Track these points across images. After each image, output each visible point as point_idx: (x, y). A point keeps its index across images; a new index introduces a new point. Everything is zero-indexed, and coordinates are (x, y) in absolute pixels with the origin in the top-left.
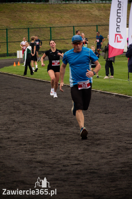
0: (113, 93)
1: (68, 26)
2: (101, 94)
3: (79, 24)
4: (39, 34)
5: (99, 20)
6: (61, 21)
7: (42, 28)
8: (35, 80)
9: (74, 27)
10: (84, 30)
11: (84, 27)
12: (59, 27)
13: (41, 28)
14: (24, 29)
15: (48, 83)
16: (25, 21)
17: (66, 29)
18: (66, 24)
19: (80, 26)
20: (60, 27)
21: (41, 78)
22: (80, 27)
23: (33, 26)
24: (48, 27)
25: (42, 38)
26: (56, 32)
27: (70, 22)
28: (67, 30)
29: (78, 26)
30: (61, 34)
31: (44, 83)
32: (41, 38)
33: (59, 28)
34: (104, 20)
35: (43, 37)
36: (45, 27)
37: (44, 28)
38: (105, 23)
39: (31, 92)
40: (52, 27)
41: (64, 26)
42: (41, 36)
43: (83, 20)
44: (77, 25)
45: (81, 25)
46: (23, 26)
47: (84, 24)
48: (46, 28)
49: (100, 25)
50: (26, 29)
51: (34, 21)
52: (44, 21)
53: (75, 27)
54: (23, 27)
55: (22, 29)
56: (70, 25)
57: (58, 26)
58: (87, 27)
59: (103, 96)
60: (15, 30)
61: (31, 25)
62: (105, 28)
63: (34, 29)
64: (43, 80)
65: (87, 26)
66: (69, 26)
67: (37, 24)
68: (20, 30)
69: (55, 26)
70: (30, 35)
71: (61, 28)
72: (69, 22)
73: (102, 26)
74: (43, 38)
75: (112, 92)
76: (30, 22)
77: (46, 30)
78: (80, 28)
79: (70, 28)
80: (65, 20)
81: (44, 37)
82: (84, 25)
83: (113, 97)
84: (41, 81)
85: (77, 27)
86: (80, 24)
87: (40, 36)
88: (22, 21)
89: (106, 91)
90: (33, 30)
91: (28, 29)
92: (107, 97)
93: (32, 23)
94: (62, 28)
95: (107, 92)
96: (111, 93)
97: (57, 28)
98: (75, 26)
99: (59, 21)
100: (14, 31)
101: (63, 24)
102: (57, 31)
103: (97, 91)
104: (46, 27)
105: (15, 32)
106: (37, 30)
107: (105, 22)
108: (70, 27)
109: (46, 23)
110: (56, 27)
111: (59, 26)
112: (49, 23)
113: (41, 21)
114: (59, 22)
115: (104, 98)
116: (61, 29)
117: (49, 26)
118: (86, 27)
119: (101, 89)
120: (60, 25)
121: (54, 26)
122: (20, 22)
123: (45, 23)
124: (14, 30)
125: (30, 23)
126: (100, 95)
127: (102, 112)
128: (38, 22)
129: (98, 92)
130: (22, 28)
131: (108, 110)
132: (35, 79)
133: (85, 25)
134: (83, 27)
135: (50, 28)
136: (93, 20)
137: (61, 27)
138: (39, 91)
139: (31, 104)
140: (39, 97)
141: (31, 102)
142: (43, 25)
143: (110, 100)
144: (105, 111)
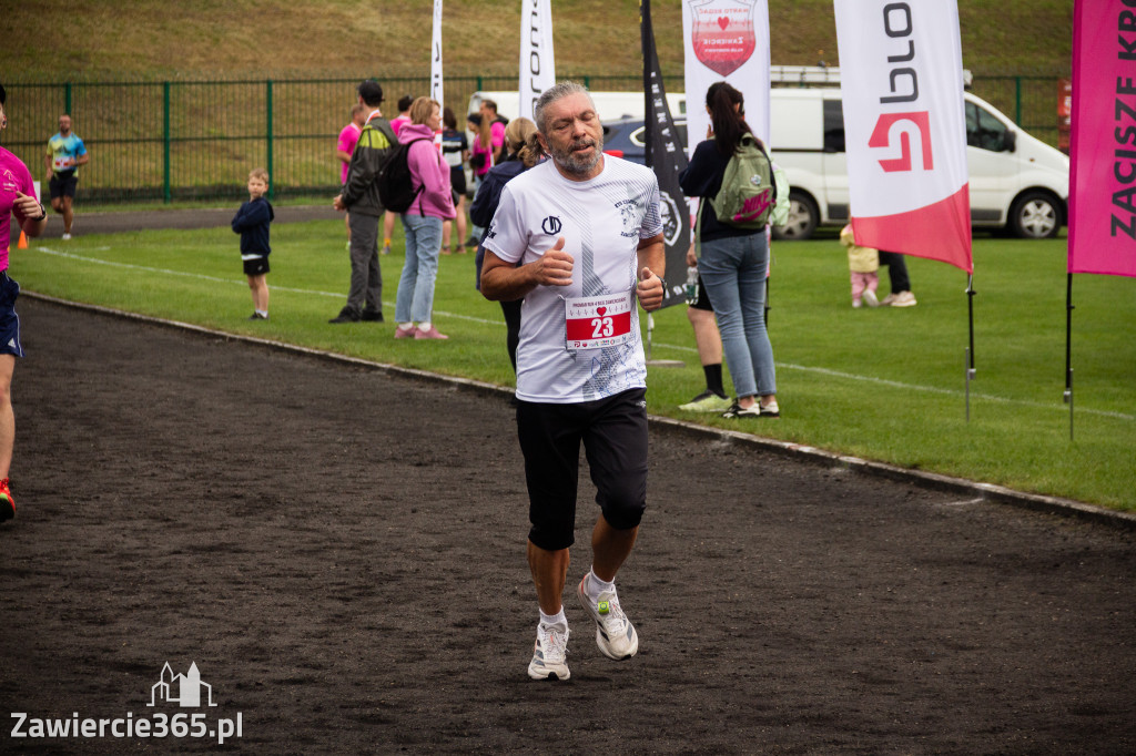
0: (449, 375)
1: (243, 78)
2: (393, 379)
3: (293, 73)
4: (112, 114)
5: (384, 55)
6: (214, 55)
7: (126, 84)
8: (94, 312)
9: (269, 83)
10: (315, 101)
11: (315, 86)
12: (202, 83)
13: (124, 88)
14: (46, 86)
16: (53, 53)
17: (233, 94)
18: (237, 73)
19: (299, 82)
20: (208, 83)
21: (122, 302)
22: (297, 86)
23: (88, 78)
24: (153, 80)
25: (126, 129)
26: (191, 105)
27: (255, 62)
28: (237, 97)
29: (290, 79)
30: (210, 117)
31: (134, 327)
32: (124, 132)
33: (206, 87)
34: (407, 56)
35: (129, 128)
36: (141, 80)
37: (135, 88)
38: (411, 71)
39: (80, 364)
40: (173, 83)
41: (224, 79)
42: (121, 119)
43: (311, 55)
44: (283, 78)
45: (303, 78)
46: (44, 74)
47: (315, 72)
48: (147, 87)
49: (387, 76)
50: (55, 90)
51: (95, 54)
52: (140, 56)
53: (274, 86)
54: (43, 80)
55: (38, 89)
56: (254, 77)
57: (200, 79)
58: (328, 85)
59: (404, 390)
61: (79, 70)
63: (94, 88)
64: (133, 315)
65: (330, 81)
66: (249, 79)
67: (107, 66)
69: (187, 79)
71: (211, 87)
72: (249, 61)
73: (394, 83)
74: (133, 131)
75: (443, 374)
76: (78, 57)
77: (144, 96)
78: (299, 91)
79: (255, 87)
80: (233, 54)
81: (136, 128)
82: (316, 77)
83: (449, 395)
84: (122, 318)
85: (284, 86)
86: (297, 71)
87: (118, 119)
88: (42, 54)
89: (419, 369)
90: (88, 93)
91: (67, 86)
92: (420, 393)
93: (86, 61)
94: (218, 86)
95: (419, 372)
96: (437, 376)
97: (194, 87)
98: (276, 82)
99: (204, 56)
101: (221, 71)
102: (194, 101)
103: (376, 368)
104: (148, 81)
106: (106, 94)
108: (252, 82)
109: (144, 64)
110: (190, 83)
111: (205, 80)
112: (158, 63)
113: (124, 56)
114: (203, 60)
115: (409, 398)
116: (212, 94)
117: (160, 77)
118: (324, 88)
119: (394, 359)
120: (206, 73)
121: (182, 80)
122: (30, 55)
123: (139, 65)
125: (75, 63)
126: (389, 384)
127: (401, 457)
128: (110, 57)
129: (379, 373)
130: (38, 83)
131: (429, 452)
132: (97, 307)
133: (321, 78)
134: (309, 86)
135: (166, 85)
136: (357, 55)
137: (214, 83)
138: (117, 362)
139: (82, 413)
140: (117, 385)
141: (80, 408)
142: (133, 73)
143: (435, 408)
144: (416, 455)
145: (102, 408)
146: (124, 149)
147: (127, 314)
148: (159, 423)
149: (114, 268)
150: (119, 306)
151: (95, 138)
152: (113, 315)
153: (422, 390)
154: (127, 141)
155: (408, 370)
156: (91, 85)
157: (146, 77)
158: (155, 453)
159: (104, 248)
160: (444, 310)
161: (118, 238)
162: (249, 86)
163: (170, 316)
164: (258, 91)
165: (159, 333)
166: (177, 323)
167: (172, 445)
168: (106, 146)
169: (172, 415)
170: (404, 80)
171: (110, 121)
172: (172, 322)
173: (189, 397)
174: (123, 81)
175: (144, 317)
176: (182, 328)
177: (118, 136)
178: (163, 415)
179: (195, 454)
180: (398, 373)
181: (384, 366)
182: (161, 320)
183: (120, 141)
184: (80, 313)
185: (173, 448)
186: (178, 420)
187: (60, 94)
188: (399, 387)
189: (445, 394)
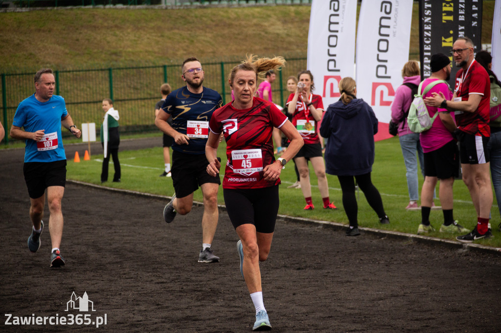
0: (318, 220)
1: (207, 62)
2: (287, 223)
4: (135, 84)
5: (285, 46)
6: (191, 50)
7: (143, 68)
8: (125, 193)
9: (222, 64)
13: (141, 70)
14: (98, 70)
15: (158, 201)
16: (102, 52)
21: (140, 187)
23: (121, 65)
24: (157, 65)
25: (144, 93)
27: (214, 52)
29: (233, 61)
31: (147, 201)
32: (142, 94)
34: (298, 46)
36: (151, 65)
37: (147, 69)
39: (115, 222)
40: (169, 66)
42: (141, 87)
43: (244, 47)
44: (230, 61)
46: (97, 64)
48: (154, 69)
49: (287, 58)
50: (103, 72)
51: (125, 52)
52: (150, 52)
53: (225, 66)
54: (96, 67)
55: (94, 72)
56: (214, 61)
59: (294, 229)
60: (76, 75)
61: (116, 61)
62: (299, 66)
63: (125, 70)
64: (146, 194)
66: (211, 62)
67: (132, 58)
68: (91, 75)
69: (176, 64)
70: (113, 86)
72: (210, 53)
73: (292, 62)
74: (148, 94)
75: (315, 219)
76: (115, 54)
77: (153, 74)
79: (214, 66)
80: (202, 49)
81: (149, 92)
83: (318, 231)
84: (140, 196)
85: (230, 65)
86: (237, 56)
87: (139, 87)
88: (95, 53)
89: (301, 217)
90: (122, 73)
91: (110, 70)
92: (302, 230)
93: (120, 56)
95: (302, 219)
96: (311, 221)
98: (226, 63)
99: (185, 50)
100: (75, 77)
104: (154, 65)
105: (76, 79)
106: (132, 73)
107: (298, 51)
108: (212, 64)
109: (152, 56)
110: (178, 66)
112: (160, 55)
113: (141, 52)
114: (185, 52)
115: (296, 233)
117: (161, 63)
119: (288, 212)
121: (173, 64)
122: (89, 54)
123: (150, 57)
124: (75, 73)
125: (114, 57)
126: (285, 226)
127: (289, 265)
128: (133, 53)
129: (280, 220)
130: (94, 68)
131: (305, 262)
132: (126, 191)
135: (164, 67)
136: (270, 46)
138: (136, 220)
140: (135, 232)
141: (114, 246)
142: (146, 62)
143: (310, 238)
144: (297, 264)
146: (143, 103)
147: (142, 194)
148: (157, 252)
149: (137, 169)
150: (138, 190)
151: (126, 98)
152: (135, 195)
153: (303, 228)
154: (144, 99)
155: (296, 218)
156: (123, 69)
157: (154, 63)
158: (153, 269)
159: (132, 158)
161: (140, 153)
162: (211, 66)
164: (216, 69)
167: (164, 264)
168: (133, 102)
169: (166, 248)
170: (296, 59)
171: (135, 88)
172: (167, 197)
173: (174, 238)
174: (141, 66)
175: (152, 195)
177: (139, 96)
178: (160, 248)
179: (176, 268)
180: (290, 220)
181: (283, 216)
182: (161, 196)
183: (141, 99)
184: (117, 194)
186: (168, 250)
187: (106, 74)
188: (291, 227)
189: (316, 230)
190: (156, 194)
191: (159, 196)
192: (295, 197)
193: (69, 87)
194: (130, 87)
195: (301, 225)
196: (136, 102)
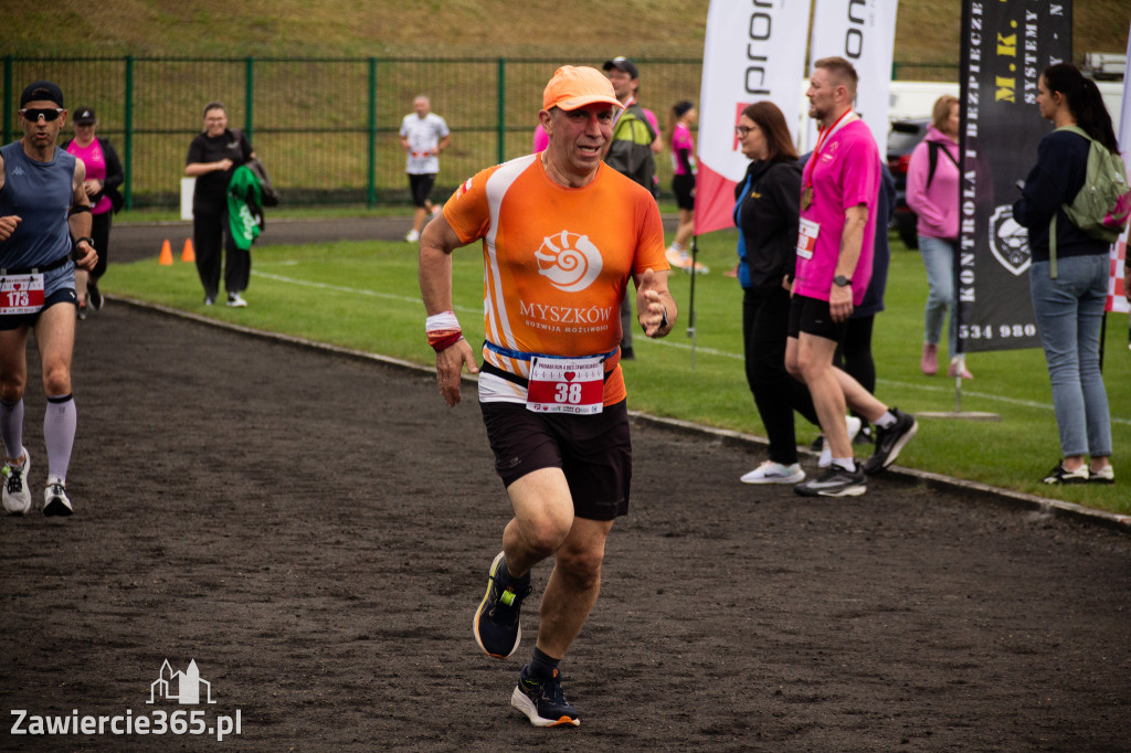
0: (712, 426)
1: (468, 55)
2: (642, 430)
3: (531, 50)
4: (304, 97)
5: (644, 30)
6: (432, 26)
7: (322, 60)
8: (274, 341)
9: (500, 62)
12: (417, 60)
13: (319, 64)
14: (222, 60)
16: (232, 20)
17: (456, 76)
18: (461, 48)
20: (425, 60)
21: (309, 330)
23: (274, 51)
24: (356, 55)
25: (321, 116)
26: (403, 87)
27: (483, 35)
28: (460, 78)
29: (528, 57)
31: (324, 360)
32: (318, 120)
33: (422, 64)
34: (673, 32)
35: (325, 114)
36: (341, 55)
37: (333, 65)
38: (678, 51)
39: (253, 404)
40: (381, 60)
41: (446, 56)
42: (316, 104)
43: (553, 28)
44: (519, 56)
46: (219, 46)
47: (560, 50)
48: (349, 64)
49: (648, 58)
50: (234, 66)
51: (285, 22)
52: (339, 25)
53: (507, 66)
54: (218, 53)
55: (212, 64)
56: (482, 54)
57: (415, 55)
59: (656, 444)
60: (173, 68)
61: (263, 41)
63: (282, 64)
64: (323, 345)
66: (476, 56)
67: (299, 37)
68: (205, 70)
69: (399, 55)
70: (254, 97)
71: (429, 65)
72: (476, 35)
73: (657, 65)
74: (331, 119)
75: (705, 425)
76: (262, 25)
77: (344, 75)
78: (539, 72)
79: (483, 67)
80: (456, 26)
81: (334, 115)
83: (712, 451)
84: (308, 349)
85: (519, 66)
86: (536, 47)
87: (311, 102)
88: (217, 21)
89: (675, 418)
90: (275, 70)
91: (248, 61)
92: (675, 447)
93: (272, 31)
94: (437, 64)
95: (674, 422)
96: (697, 427)
97: (406, 64)
98: (511, 60)
99: (420, 26)
100: (169, 71)
101: (441, 45)
102: (407, 83)
104: (350, 56)
105: (171, 78)
106: (297, 72)
108: (479, 61)
109: (345, 35)
110: (402, 60)
111: (421, 57)
112: (363, 35)
113: (320, 24)
114: (419, 31)
115: (661, 454)
116: (430, 75)
117: (365, 52)
119: (644, 405)
120: (423, 48)
121: (391, 55)
122: (203, 22)
123: (340, 38)
124: (169, 63)
125: (259, 33)
126: (638, 436)
127: (647, 525)
128: (302, 26)
130: (212, 56)
131: (684, 520)
132: (278, 335)
133: (567, 57)
135: (371, 61)
136: (610, 30)
137: (433, 60)
138: (299, 402)
139: (254, 465)
140: (298, 431)
141: (250, 459)
142: (331, 47)
143: (693, 466)
144: (666, 523)
145: (278, 459)
146: (318, 141)
147: (314, 344)
148: (348, 479)
149: (301, 287)
150: (305, 334)
151: (282, 126)
152: (297, 345)
153: (678, 444)
154: (322, 131)
155: (662, 420)
156: (277, 60)
157: (347, 52)
158: (341, 516)
159: (290, 263)
160: (710, 346)
161: (308, 251)
162: (476, 65)
163: (368, 347)
164: (487, 72)
165: (355, 368)
166: (377, 357)
167: (365, 506)
168: (296, 135)
169: (365, 470)
171: (303, 106)
172: (370, 355)
173: (388, 448)
174: (318, 55)
175: (336, 349)
176: (382, 363)
177: (311, 124)
178: (355, 470)
179: (392, 518)
182: (357, 352)
183: (314, 131)
184: (256, 342)
185: (365, 510)
186: (372, 476)
187: (240, 71)
188: (650, 439)
189: (707, 449)
190: (345, 346)
191: (351, 352)
192: (660, 371)
193: (154, 95)
194: (290, 102)
195: (673, 436)
196: (304, 136)
